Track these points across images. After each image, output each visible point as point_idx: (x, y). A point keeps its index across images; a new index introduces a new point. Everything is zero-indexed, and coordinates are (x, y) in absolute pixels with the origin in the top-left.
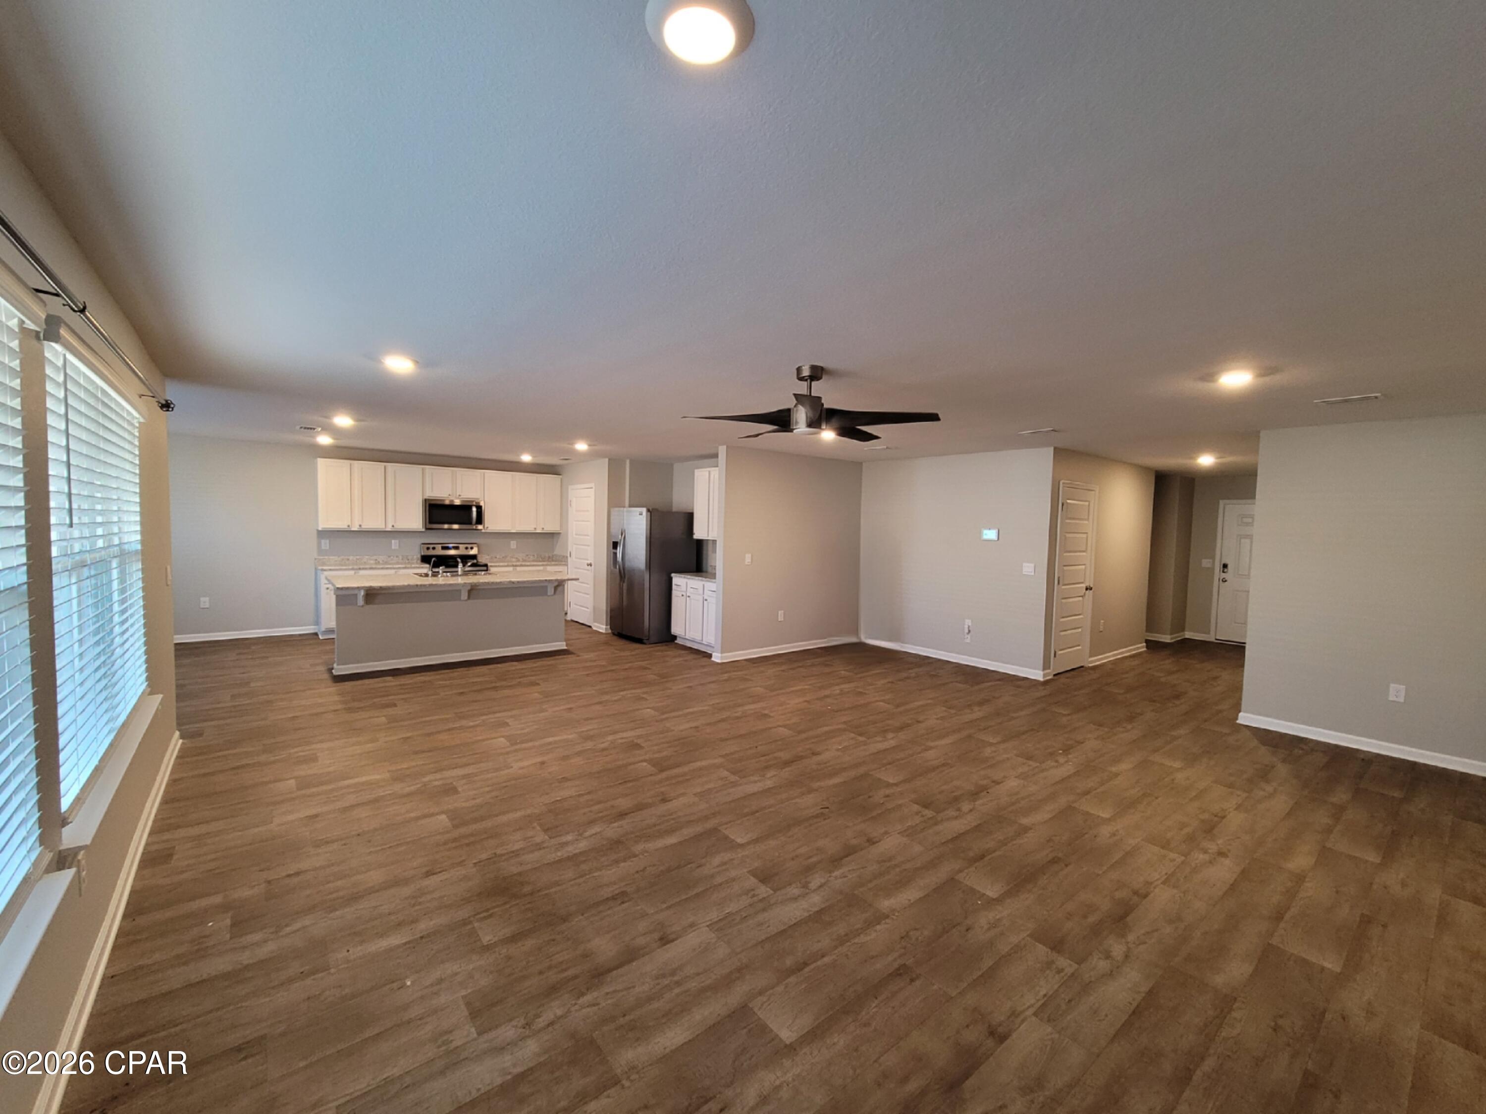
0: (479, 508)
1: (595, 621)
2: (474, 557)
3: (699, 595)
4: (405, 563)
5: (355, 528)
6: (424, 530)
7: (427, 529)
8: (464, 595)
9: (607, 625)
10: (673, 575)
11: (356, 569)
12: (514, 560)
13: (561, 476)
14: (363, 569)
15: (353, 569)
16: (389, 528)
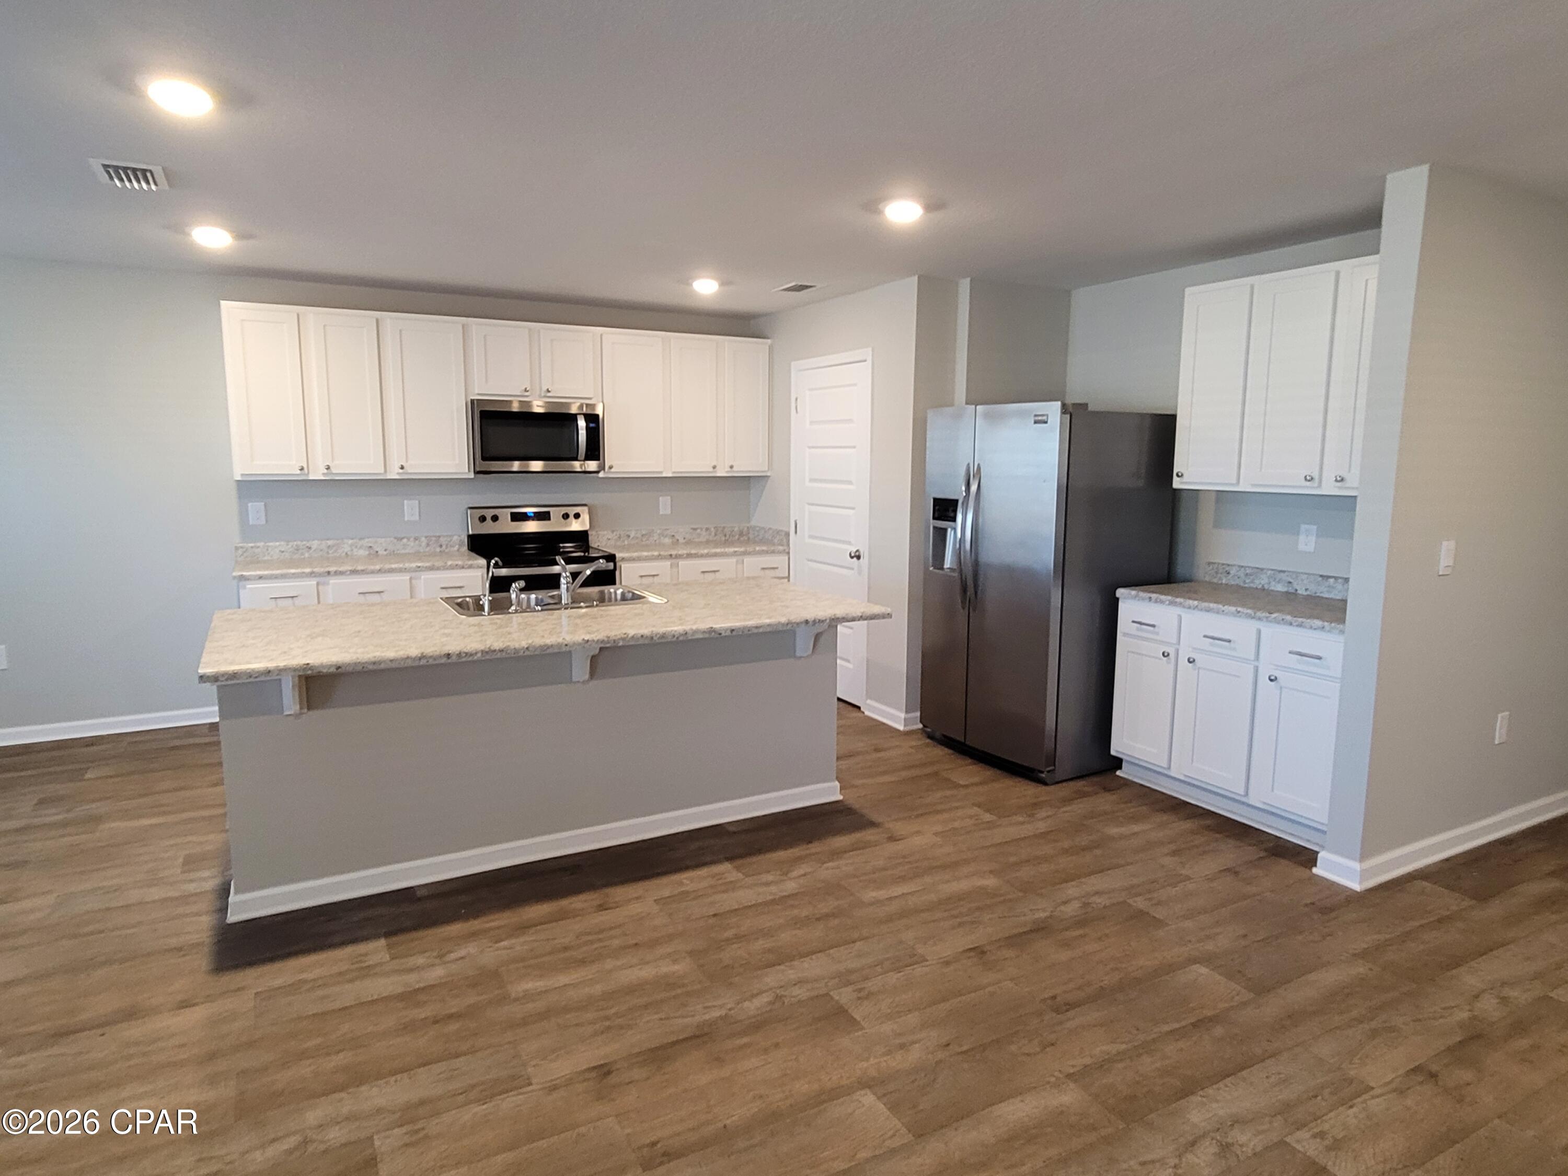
0: (593, 419)
1: (869, 696)
2: (581, 538)
3: (1245, 660)
4: (434, 555)
5: (317, 474)
6: (472, 475)
7: (476, 473)
8: (580, 670)
9: (907, 711)
10: (1120, 592)
11: (320, 575)
12: (667, 541)
13: (769, 341)
14: (337, 573)
15: (312, 575)
16: (394, 474)
